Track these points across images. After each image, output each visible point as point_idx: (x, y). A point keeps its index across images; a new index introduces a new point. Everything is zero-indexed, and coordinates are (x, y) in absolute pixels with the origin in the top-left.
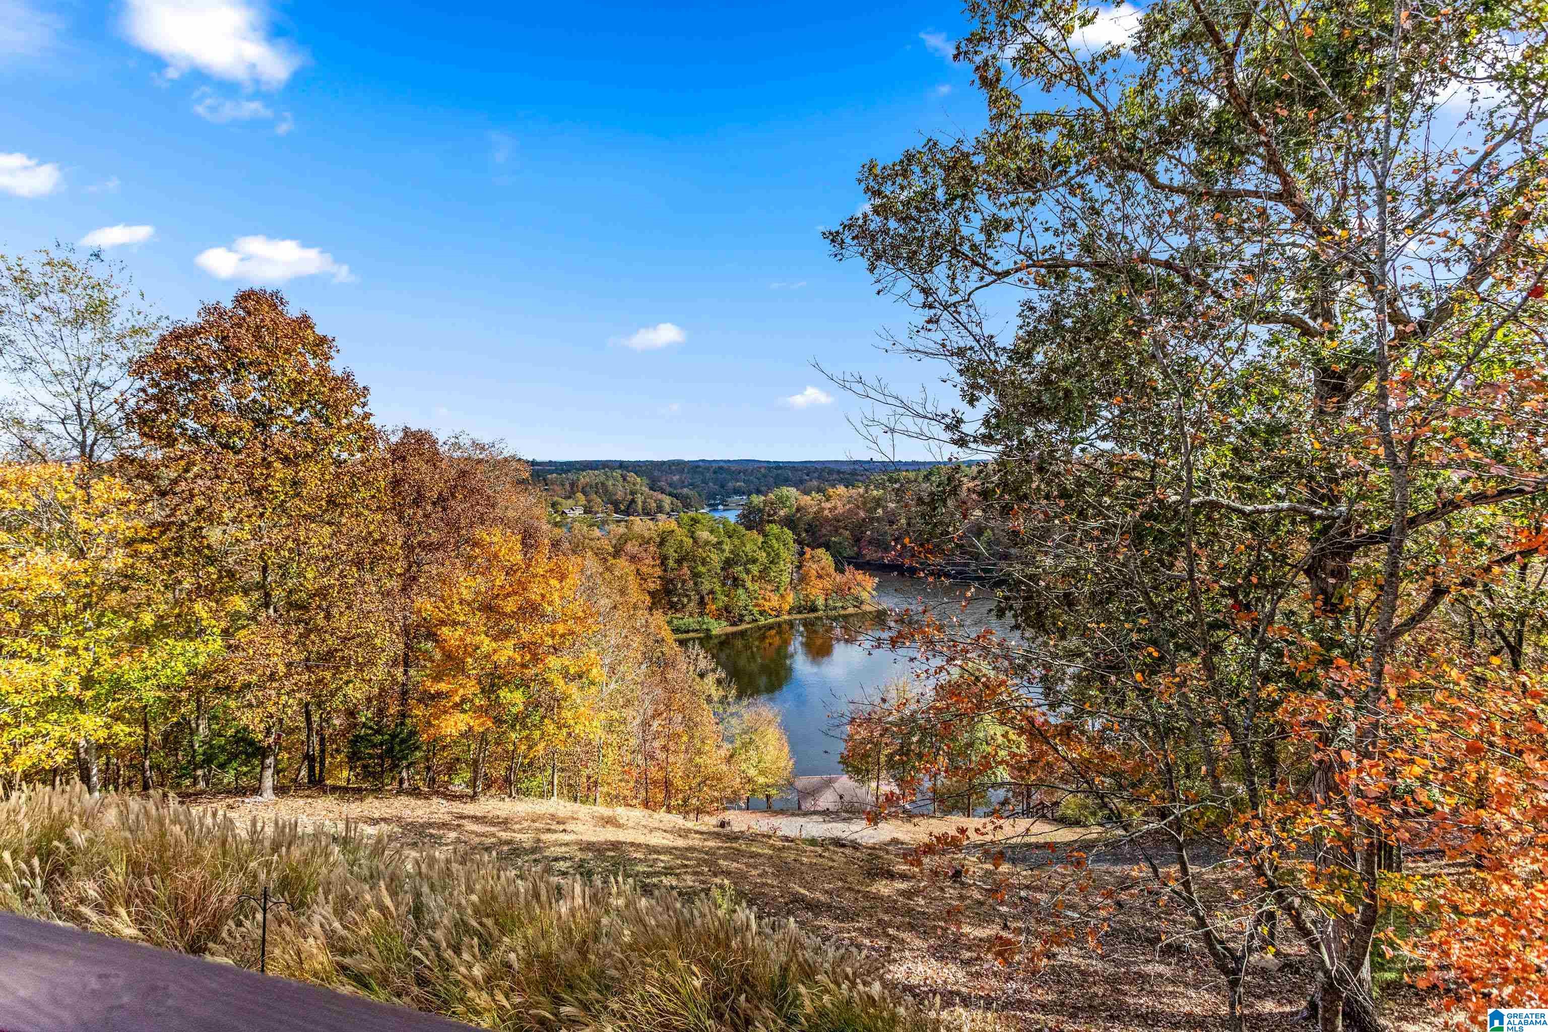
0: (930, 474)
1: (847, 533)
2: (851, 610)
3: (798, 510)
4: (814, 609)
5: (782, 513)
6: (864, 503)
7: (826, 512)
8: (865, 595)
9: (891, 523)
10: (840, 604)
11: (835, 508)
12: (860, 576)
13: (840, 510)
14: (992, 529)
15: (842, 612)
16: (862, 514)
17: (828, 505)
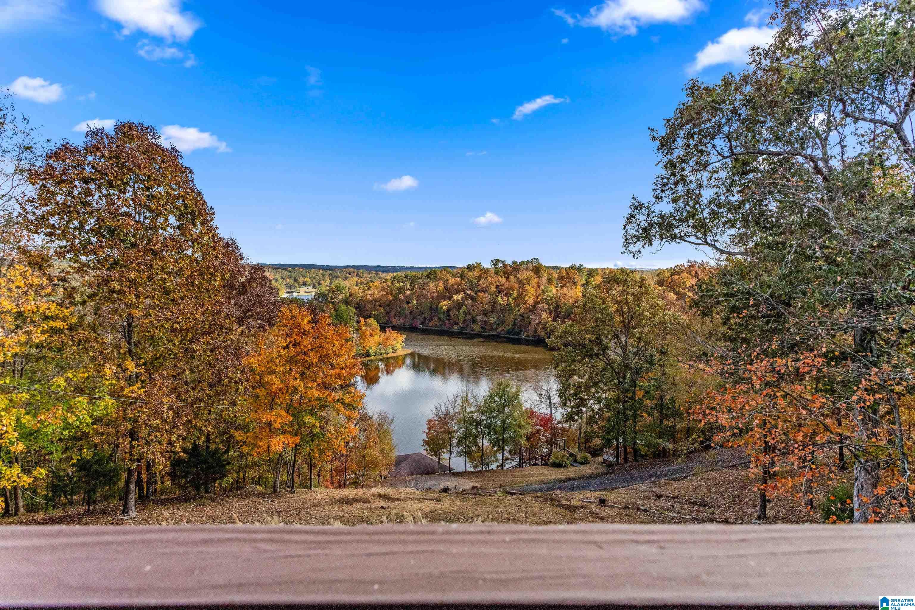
0: (430, 274)
1: (382, 309)
2: (391, 355)
3: (350, 296)
4: (368, 355)
5: (340, 297)
6: (391, 291)
7: (368, 296)
8: (398, 346)
9: (408, 303)
10: (384, 351)
11: (374, 294)
12: (394, 334)
13: (377, 295)
14: (466, 305)
15: (385, 356)
16: (390, 297)
17: (369, 292)
